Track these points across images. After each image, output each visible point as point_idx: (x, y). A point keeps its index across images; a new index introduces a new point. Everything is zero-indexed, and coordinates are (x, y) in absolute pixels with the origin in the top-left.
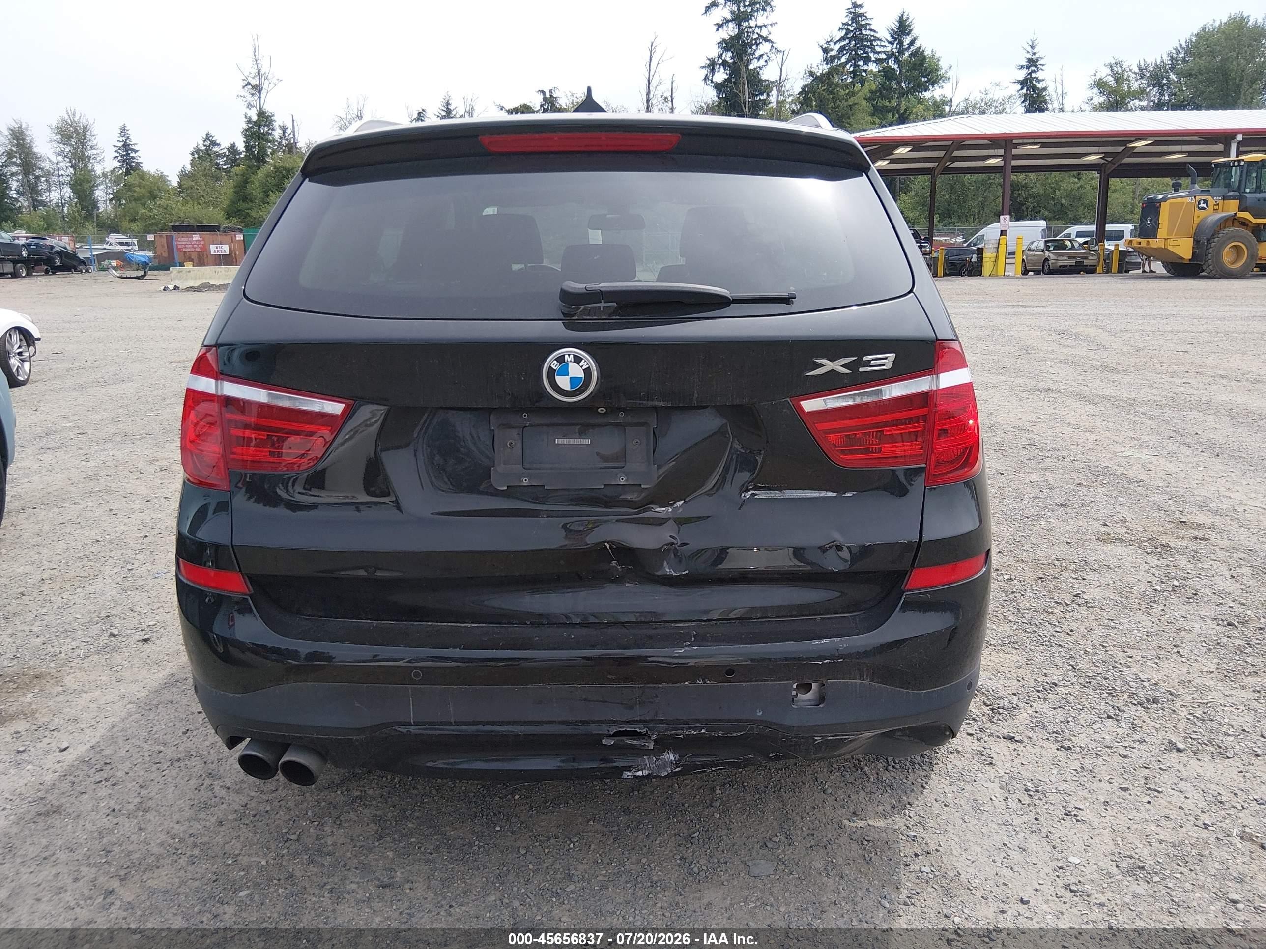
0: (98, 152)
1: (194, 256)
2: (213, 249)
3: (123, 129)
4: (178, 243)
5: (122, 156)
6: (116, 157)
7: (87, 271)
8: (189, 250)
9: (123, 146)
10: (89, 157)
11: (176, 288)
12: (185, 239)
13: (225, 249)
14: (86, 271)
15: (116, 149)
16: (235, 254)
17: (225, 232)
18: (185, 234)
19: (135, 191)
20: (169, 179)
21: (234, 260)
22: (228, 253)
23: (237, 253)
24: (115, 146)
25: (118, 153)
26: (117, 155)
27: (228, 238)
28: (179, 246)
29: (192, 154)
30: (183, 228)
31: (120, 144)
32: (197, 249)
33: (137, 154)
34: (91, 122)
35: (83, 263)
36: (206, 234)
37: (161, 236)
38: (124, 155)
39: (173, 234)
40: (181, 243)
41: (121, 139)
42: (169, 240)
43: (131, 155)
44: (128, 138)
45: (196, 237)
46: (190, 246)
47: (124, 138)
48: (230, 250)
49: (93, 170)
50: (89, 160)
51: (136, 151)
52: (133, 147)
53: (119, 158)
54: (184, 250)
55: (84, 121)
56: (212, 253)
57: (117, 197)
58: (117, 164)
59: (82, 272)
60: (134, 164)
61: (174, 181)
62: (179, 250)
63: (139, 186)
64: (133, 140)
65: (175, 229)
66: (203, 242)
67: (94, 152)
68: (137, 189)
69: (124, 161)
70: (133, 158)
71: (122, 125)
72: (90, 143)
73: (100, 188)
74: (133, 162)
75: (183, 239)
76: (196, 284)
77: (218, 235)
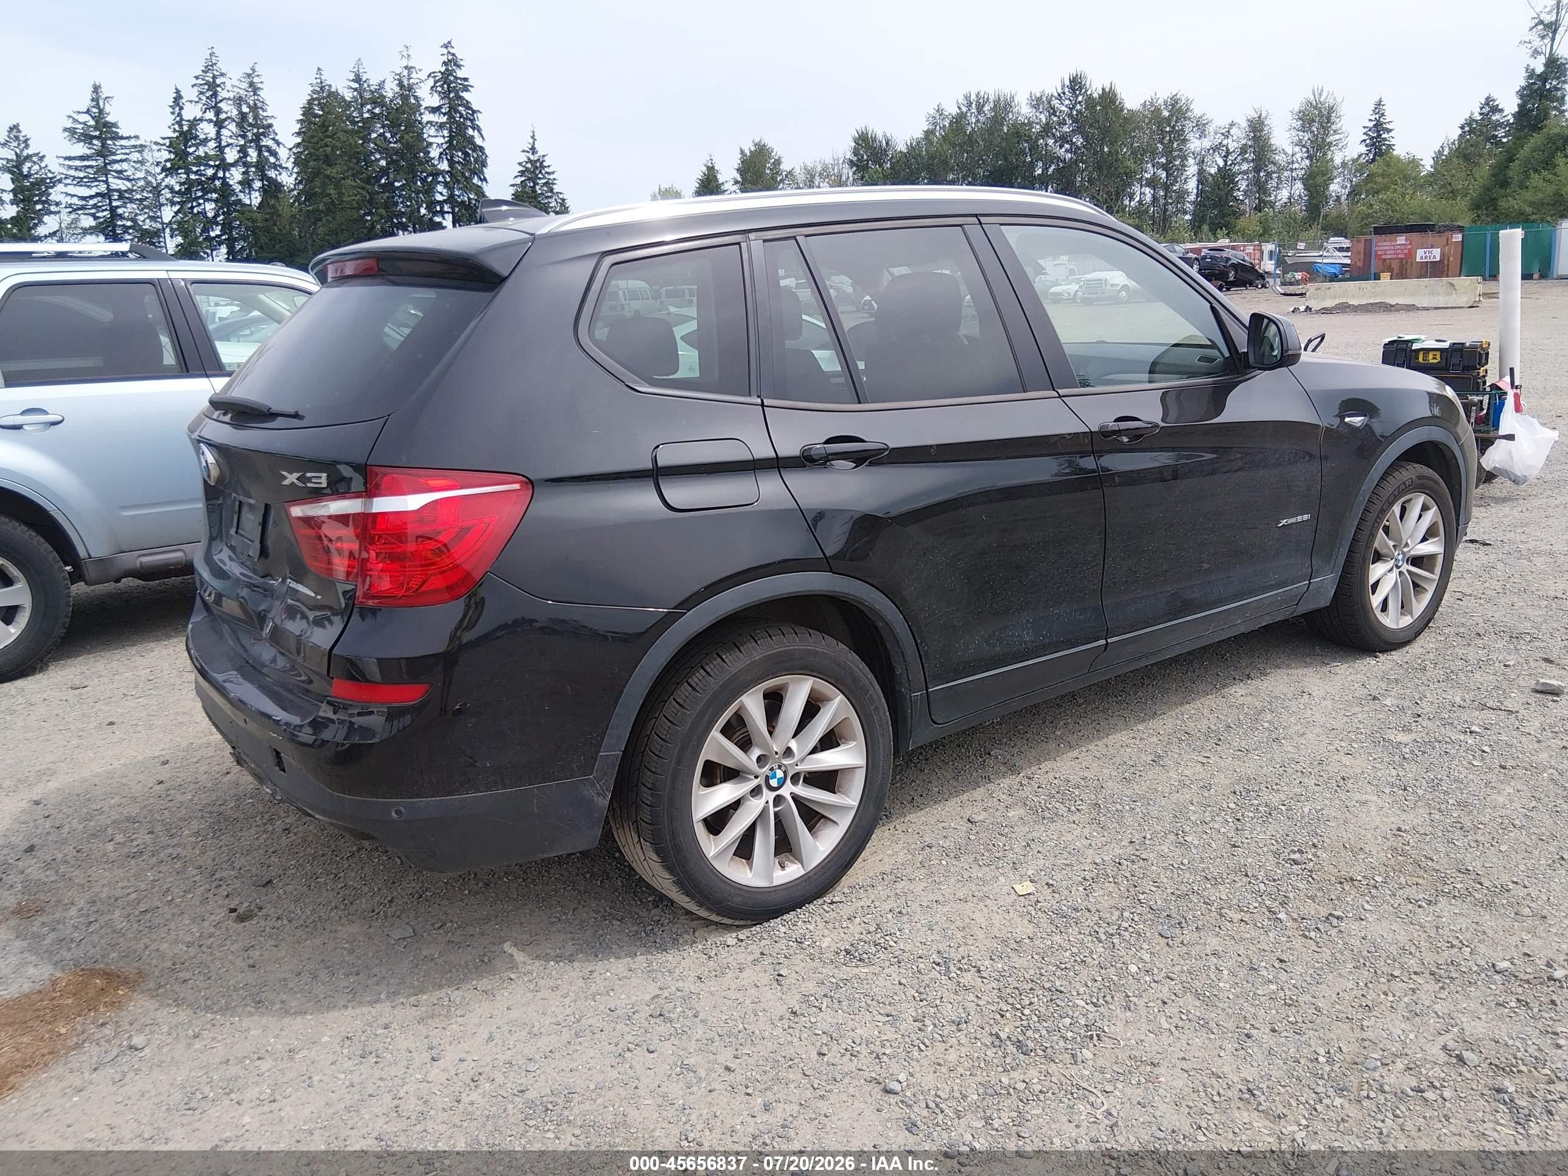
0: (1341, 136)
1: (1395, 265)
2: (1421, 255)
3: (1379, 104)
4: (1377, 248)
5: (1372, 138)
6: (1364, 141)
7: (1264, 286)
8: (1390, 257)
9: (1375, 126)
10: (1330, 144)
11: (1308, 309)
12: (1389, 244)
13: (1436, 254)
14: (1262, 287)
15: (1365, 130)
16: (1448, 261)
17: (1439, 232)
18: (1389, 237)
19: (1376, 183)
20: (1422, 163)
21: (1446, 269)
22: (1438, 259)
23: (1451, 259)
24: (1365, 127)
25: (1367, 135)
26: (1365, 137)
27: (1443, 239)
28: (1379, 253)
29: (1462, 127)
30: (1388, 230)
31: (1371, 124)
32: (1400, 256)
33: (1390, 134)
34: (1339, 100)
35: (1262, 277)
36: (1414, 236)
37: (1359, 241)
38: (1374, 138)
39: (1375, 238)
40: (1381, 248)
41: (1373, 118)
42: (1368, 243)
43: (1383, 136)
44: (1383, 115)
45: (1401, 240)
46: (1392, 252)
47: (1377, 116)
48: (1442, 255)
49: (1332, 160)
50: (1330, 147)
51: (1389, 131)
52: (1388, 126)
53: (1368, 141)
54: (1383, 257)
55: (1331, 101)
56: (1418, 260)
57: (1354, 193)
58: (1363, 149)
59: (1257, 287)
60: (1384, 147)
61: (1428, 165)
62: (1378, 257)
63: (1383, 176)
64: (1390, 115)
65: (1378, 231)
66: (1409, 247)
67: (1337, 137)
68: (1379, 180)
69: (1372, 145)
70: (1385, 140)
71: (1377, 99)
72: (1333, 127)
73: (1335, 181)
74: (1384, 145)
75: (1385, 244)
76: (1329, 303)
77: (1430, 236)
